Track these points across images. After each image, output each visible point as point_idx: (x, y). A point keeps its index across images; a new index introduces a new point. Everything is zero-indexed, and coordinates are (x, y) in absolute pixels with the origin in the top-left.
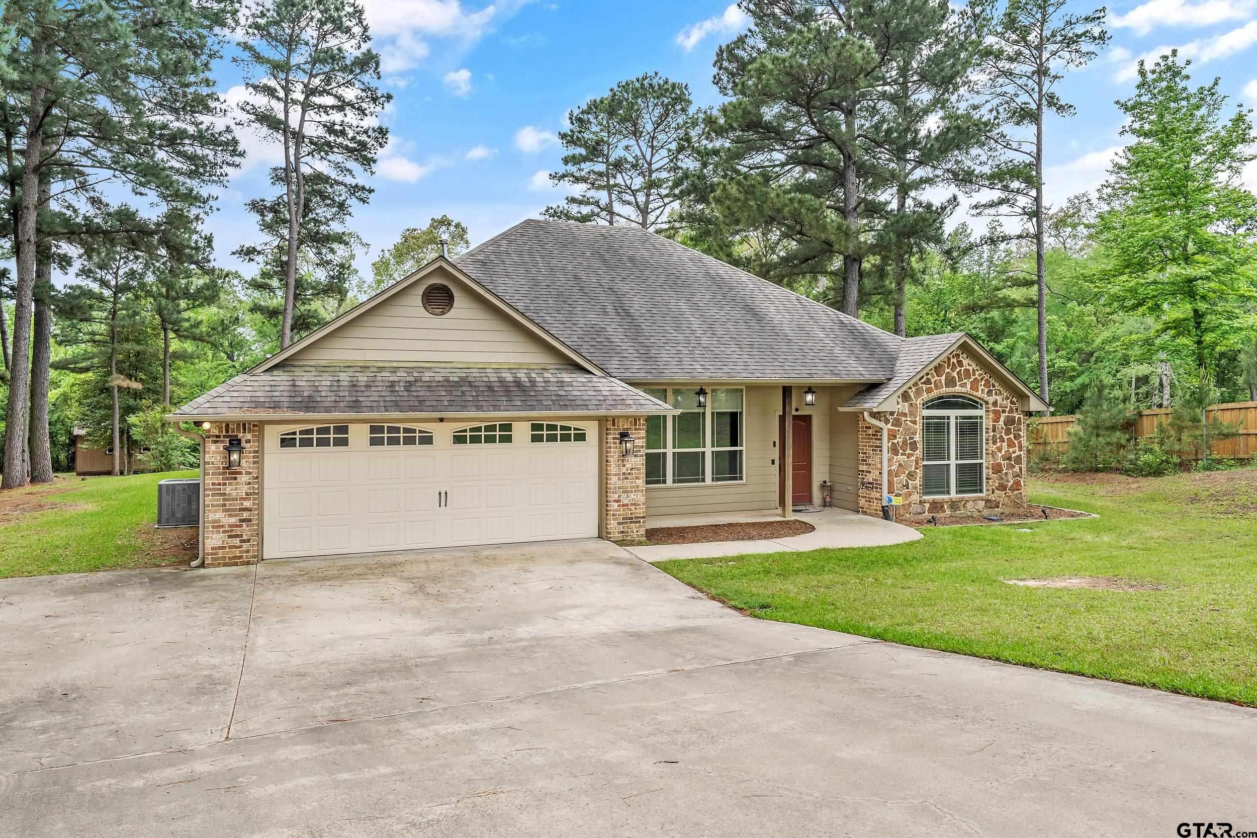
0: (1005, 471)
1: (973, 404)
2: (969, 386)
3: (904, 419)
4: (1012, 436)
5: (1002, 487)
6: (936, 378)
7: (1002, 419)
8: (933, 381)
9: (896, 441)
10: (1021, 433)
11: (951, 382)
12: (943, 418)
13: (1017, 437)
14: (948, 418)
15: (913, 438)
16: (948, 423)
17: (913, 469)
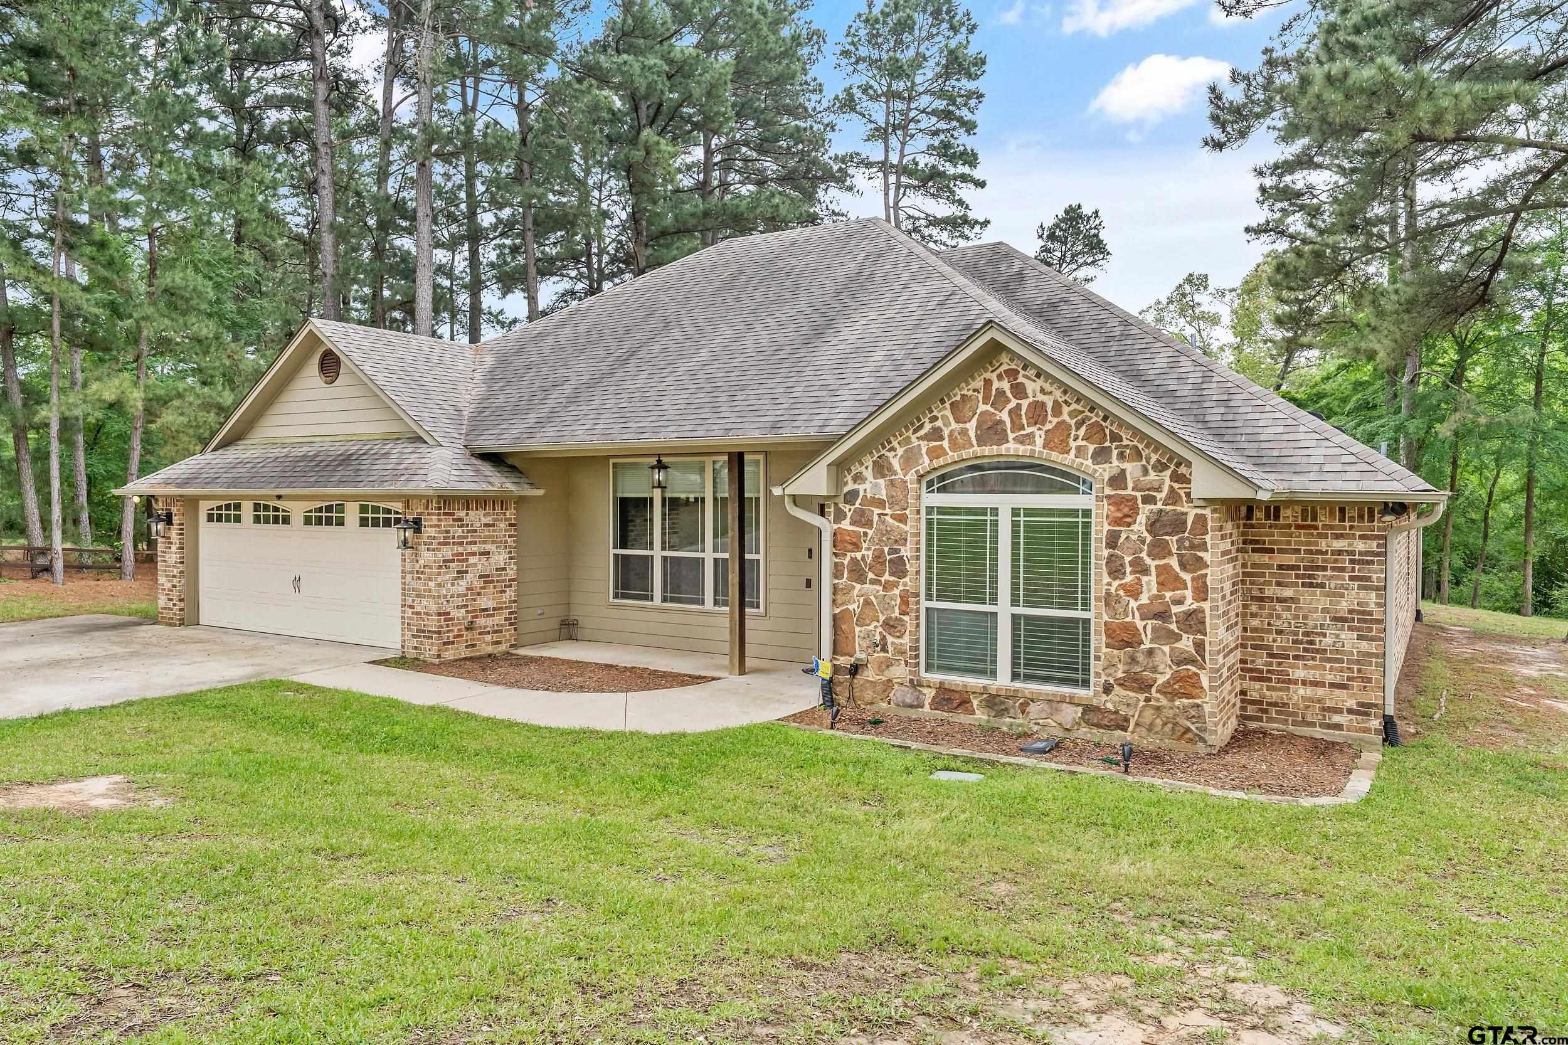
0: (1147, 645)
1: (1067, 482)
2: (1039, 442)
3: (877, 511)
4: (1174, 562)
5: (1138, 683)
6: (954, 425)
7: (1142, 518)
8: (946, 432)
9: (859, 555)
10: (1207, 557)
11: (992, 432)
12: (983, 511)
13: (1192, 563)
14: (995, 511)
15: (897, 551)
16: (995, 524)
17: (897, 614)
